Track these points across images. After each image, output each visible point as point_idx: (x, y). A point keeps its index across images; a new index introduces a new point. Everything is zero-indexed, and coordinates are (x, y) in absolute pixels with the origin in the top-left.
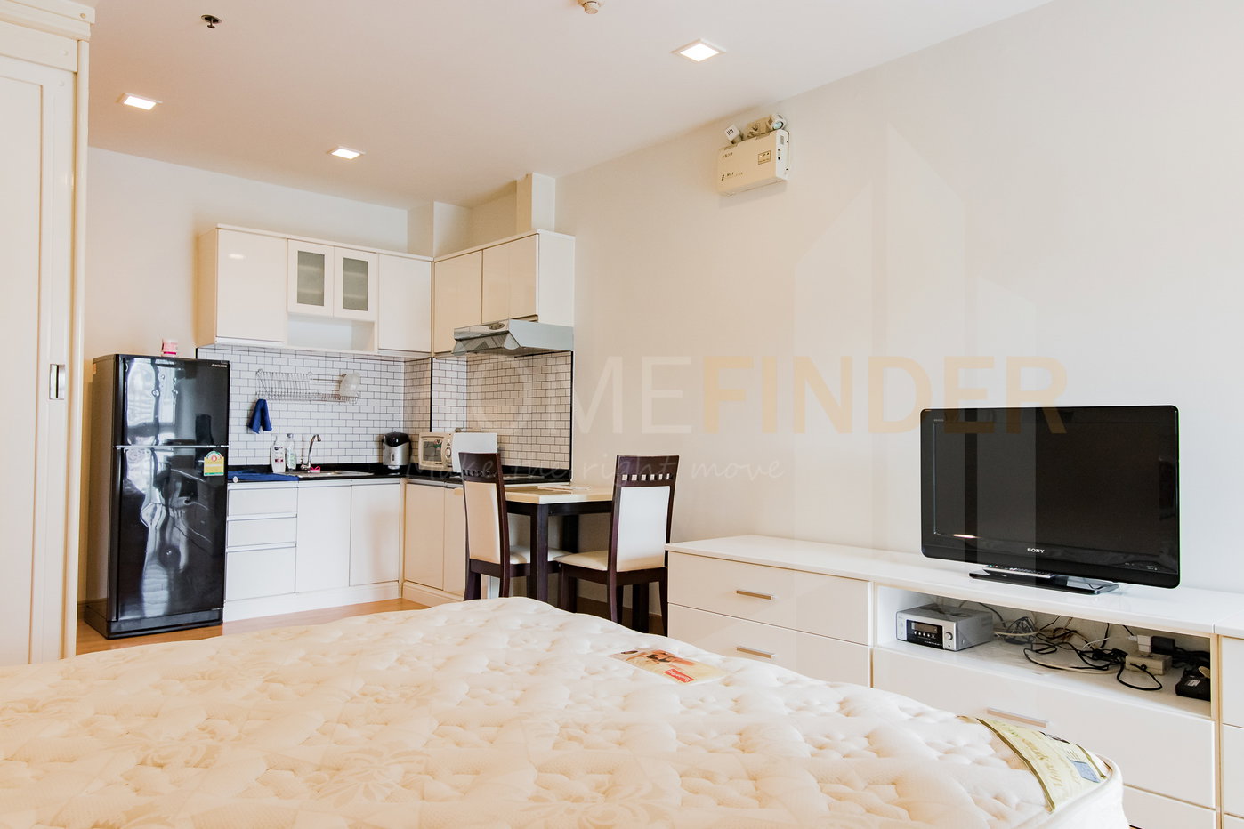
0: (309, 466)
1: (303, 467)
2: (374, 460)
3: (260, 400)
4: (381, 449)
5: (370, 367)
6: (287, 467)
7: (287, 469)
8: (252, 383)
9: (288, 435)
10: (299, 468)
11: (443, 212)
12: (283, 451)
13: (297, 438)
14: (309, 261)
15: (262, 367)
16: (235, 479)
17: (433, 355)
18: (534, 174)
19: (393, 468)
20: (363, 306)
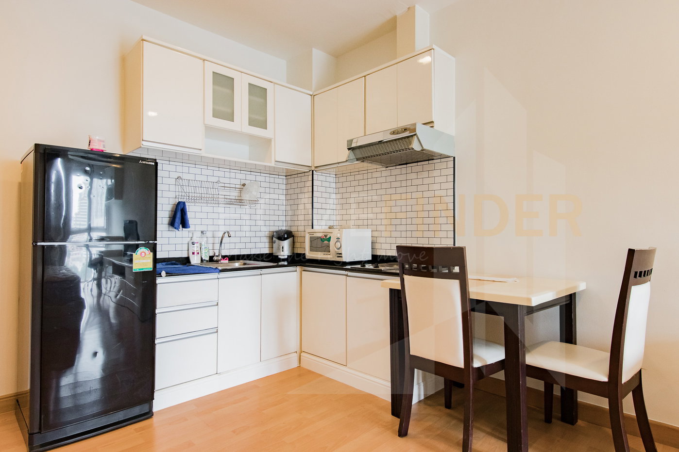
0: (220, 257)
1: (215, 258)
2: (266, 251)
3: (179, 203)
4: (272, 242)
5: (262, 179)
6: (202, 258)
7: (202, 260)
8: (172, 188)
9: (202, 232)
10: (211, 259)
11: (319, 58)
12: (198, 245)
13: (209, 234)
14: (223, 82)
15: (180, 175)
16: (163, 273)
17: (313, 168)
18: (417, 7)
19: (282, 257)
20: (263, 125)
